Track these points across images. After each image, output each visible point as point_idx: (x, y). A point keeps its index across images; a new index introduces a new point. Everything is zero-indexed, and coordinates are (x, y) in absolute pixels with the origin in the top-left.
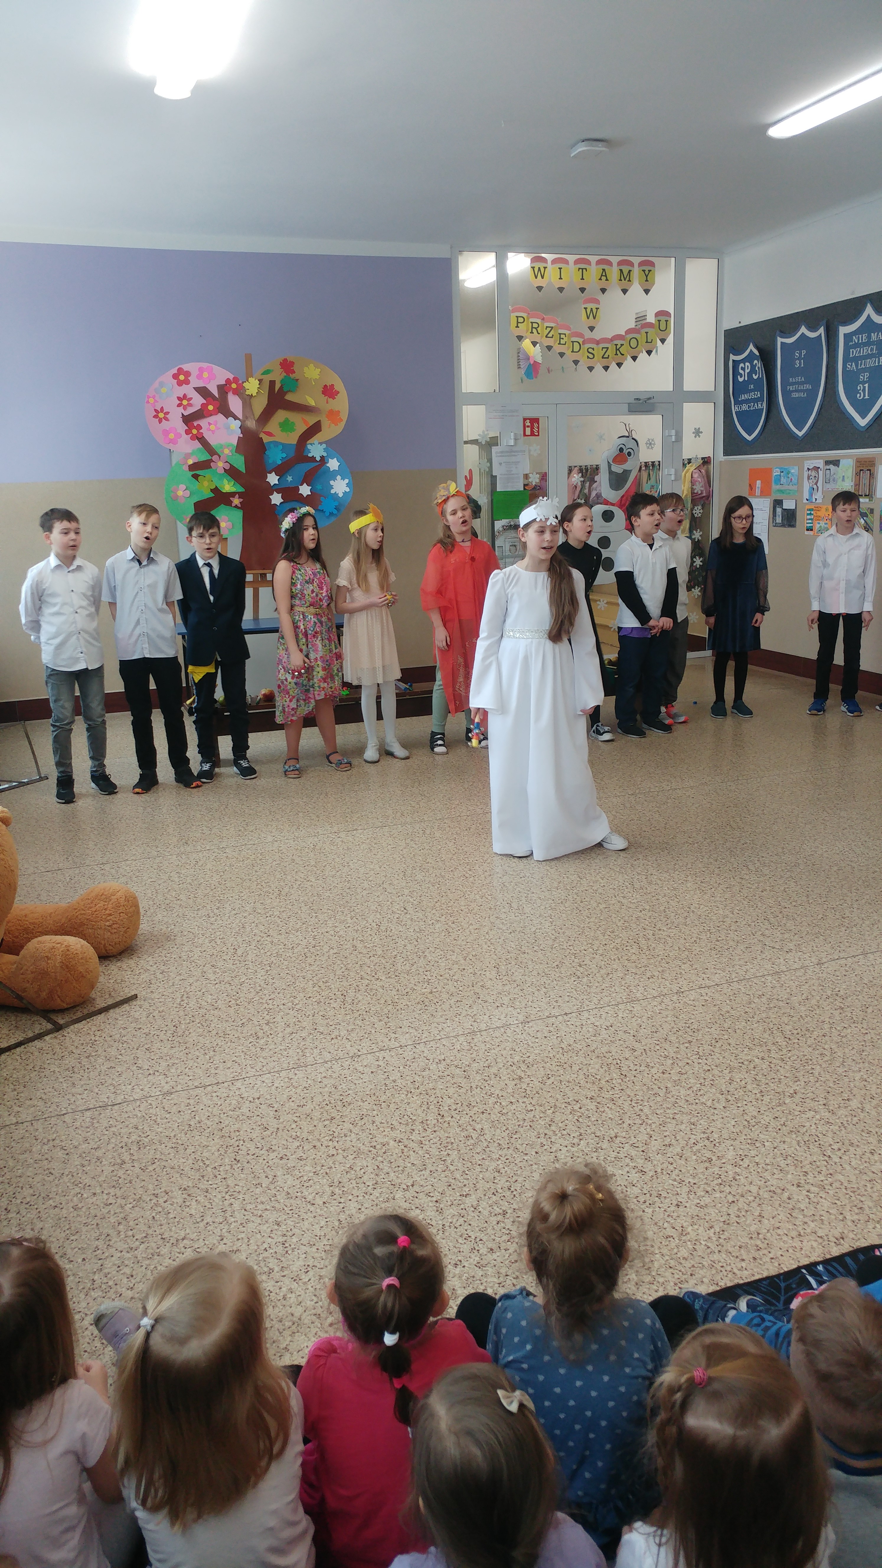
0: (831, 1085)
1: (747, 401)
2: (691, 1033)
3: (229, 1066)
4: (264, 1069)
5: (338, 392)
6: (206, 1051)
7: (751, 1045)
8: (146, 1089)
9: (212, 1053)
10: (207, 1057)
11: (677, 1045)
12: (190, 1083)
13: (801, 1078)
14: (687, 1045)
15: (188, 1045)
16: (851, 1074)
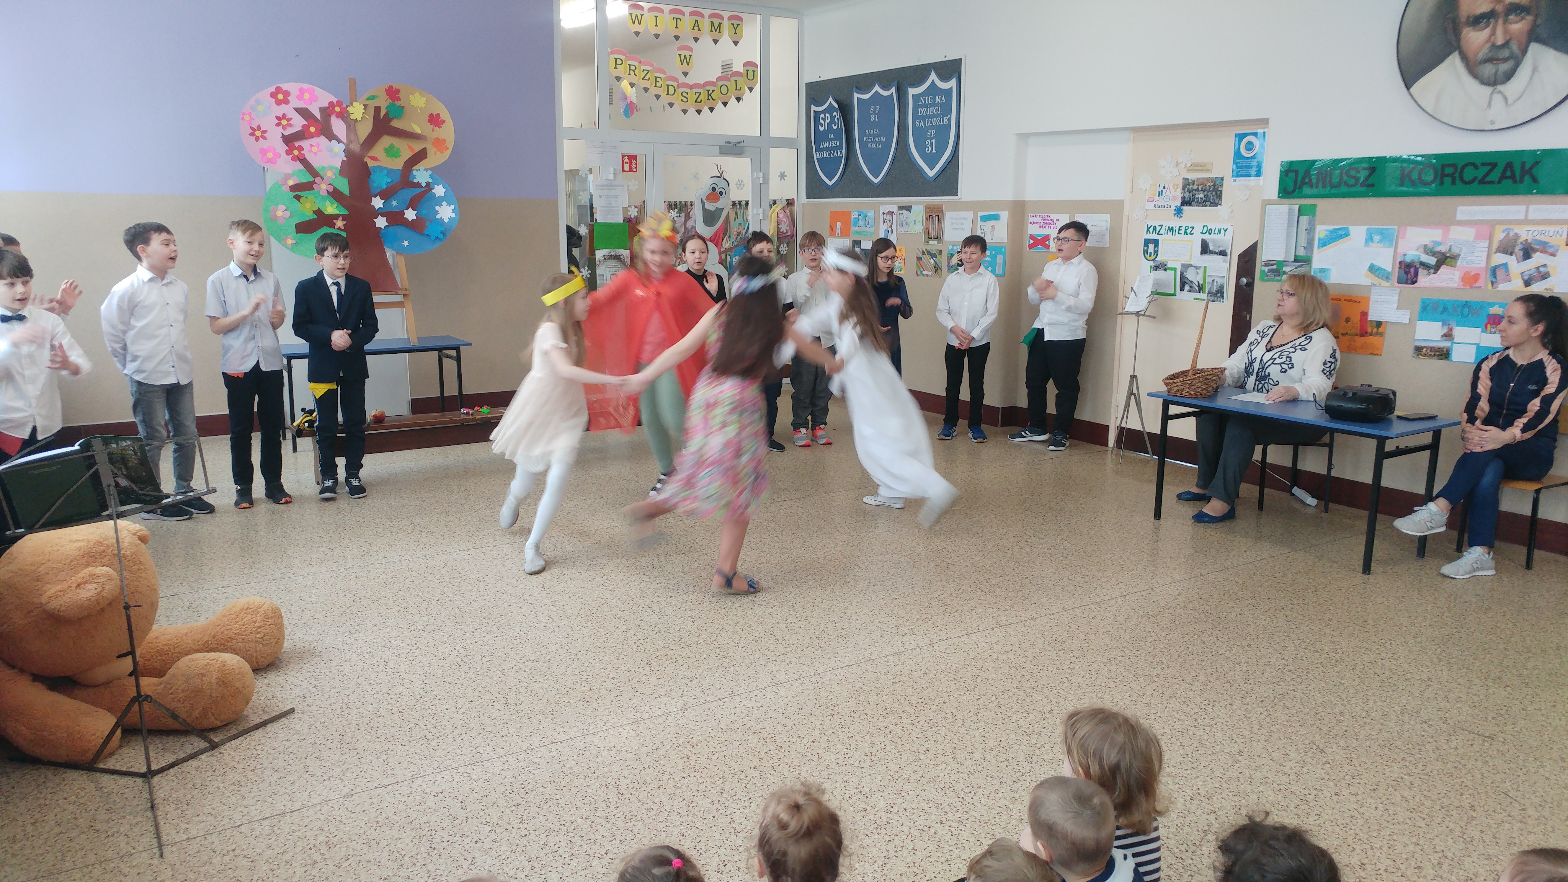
0: (957, 742)
1: (827, 149)
2: (832, 708)
3: (405, 767)
4: (441, 767)
5: (444, 122)
6: (379, 755)
7: (884, 714)
8: (324, 793)
9: (385, 757)
10: (381, 760)
11: (821, 718)
12: (369, 784)
13: (931, 738)
14: (830, 717)
15: (358, 751)
16: (971, 732)
